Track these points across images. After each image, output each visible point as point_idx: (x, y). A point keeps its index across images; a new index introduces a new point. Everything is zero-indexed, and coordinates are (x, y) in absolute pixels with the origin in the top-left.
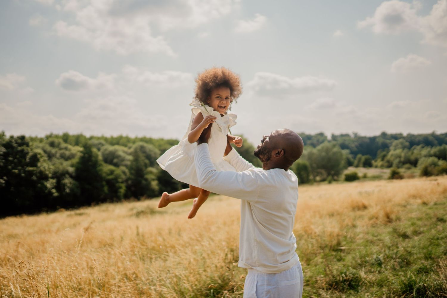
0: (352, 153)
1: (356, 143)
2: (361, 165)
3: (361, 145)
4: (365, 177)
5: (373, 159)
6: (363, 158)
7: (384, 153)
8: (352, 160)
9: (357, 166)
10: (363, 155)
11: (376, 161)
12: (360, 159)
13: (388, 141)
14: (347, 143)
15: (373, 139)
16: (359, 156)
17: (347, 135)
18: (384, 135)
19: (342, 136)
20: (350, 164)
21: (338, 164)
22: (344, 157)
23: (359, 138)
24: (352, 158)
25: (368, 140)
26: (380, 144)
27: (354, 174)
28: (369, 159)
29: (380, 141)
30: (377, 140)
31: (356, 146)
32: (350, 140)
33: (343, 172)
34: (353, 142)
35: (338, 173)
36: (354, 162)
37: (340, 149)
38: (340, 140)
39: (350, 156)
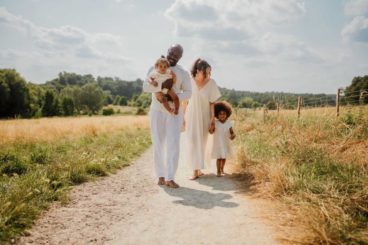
0: (113, 93)
1: (117, 86)
2: (119, 104)
3: (120, 88)
4: (119, 112)
5: (128, 99)
6: (121, 98)
7: (137, 95)
8: (112, 99)
9: (116, 104)
10: (121, 95)
11: (130, 101)
12: (118, 98)
14: (109, 85)
15: (130, 84)
16: (118, 96)
17: (111, 79)
18: (139, 80)
19: (106, 79)
20: (110, 102)
21: (99, 102)
22: (106, 96)
23: (120, 82)
24: (112, 97)
25: (126, 85)
26: (135, 88)
27: (110, 110)
28: (125, 99)
29: (135, 87)
30: (133, 85)
31: (117, 88)
32: (112, 83)
33: (102, 108)
34: (115, 84)
35: (98, 109)
36: (113, 101)
37: (101, 90)
38: (104, 83)
39: (111, 96)
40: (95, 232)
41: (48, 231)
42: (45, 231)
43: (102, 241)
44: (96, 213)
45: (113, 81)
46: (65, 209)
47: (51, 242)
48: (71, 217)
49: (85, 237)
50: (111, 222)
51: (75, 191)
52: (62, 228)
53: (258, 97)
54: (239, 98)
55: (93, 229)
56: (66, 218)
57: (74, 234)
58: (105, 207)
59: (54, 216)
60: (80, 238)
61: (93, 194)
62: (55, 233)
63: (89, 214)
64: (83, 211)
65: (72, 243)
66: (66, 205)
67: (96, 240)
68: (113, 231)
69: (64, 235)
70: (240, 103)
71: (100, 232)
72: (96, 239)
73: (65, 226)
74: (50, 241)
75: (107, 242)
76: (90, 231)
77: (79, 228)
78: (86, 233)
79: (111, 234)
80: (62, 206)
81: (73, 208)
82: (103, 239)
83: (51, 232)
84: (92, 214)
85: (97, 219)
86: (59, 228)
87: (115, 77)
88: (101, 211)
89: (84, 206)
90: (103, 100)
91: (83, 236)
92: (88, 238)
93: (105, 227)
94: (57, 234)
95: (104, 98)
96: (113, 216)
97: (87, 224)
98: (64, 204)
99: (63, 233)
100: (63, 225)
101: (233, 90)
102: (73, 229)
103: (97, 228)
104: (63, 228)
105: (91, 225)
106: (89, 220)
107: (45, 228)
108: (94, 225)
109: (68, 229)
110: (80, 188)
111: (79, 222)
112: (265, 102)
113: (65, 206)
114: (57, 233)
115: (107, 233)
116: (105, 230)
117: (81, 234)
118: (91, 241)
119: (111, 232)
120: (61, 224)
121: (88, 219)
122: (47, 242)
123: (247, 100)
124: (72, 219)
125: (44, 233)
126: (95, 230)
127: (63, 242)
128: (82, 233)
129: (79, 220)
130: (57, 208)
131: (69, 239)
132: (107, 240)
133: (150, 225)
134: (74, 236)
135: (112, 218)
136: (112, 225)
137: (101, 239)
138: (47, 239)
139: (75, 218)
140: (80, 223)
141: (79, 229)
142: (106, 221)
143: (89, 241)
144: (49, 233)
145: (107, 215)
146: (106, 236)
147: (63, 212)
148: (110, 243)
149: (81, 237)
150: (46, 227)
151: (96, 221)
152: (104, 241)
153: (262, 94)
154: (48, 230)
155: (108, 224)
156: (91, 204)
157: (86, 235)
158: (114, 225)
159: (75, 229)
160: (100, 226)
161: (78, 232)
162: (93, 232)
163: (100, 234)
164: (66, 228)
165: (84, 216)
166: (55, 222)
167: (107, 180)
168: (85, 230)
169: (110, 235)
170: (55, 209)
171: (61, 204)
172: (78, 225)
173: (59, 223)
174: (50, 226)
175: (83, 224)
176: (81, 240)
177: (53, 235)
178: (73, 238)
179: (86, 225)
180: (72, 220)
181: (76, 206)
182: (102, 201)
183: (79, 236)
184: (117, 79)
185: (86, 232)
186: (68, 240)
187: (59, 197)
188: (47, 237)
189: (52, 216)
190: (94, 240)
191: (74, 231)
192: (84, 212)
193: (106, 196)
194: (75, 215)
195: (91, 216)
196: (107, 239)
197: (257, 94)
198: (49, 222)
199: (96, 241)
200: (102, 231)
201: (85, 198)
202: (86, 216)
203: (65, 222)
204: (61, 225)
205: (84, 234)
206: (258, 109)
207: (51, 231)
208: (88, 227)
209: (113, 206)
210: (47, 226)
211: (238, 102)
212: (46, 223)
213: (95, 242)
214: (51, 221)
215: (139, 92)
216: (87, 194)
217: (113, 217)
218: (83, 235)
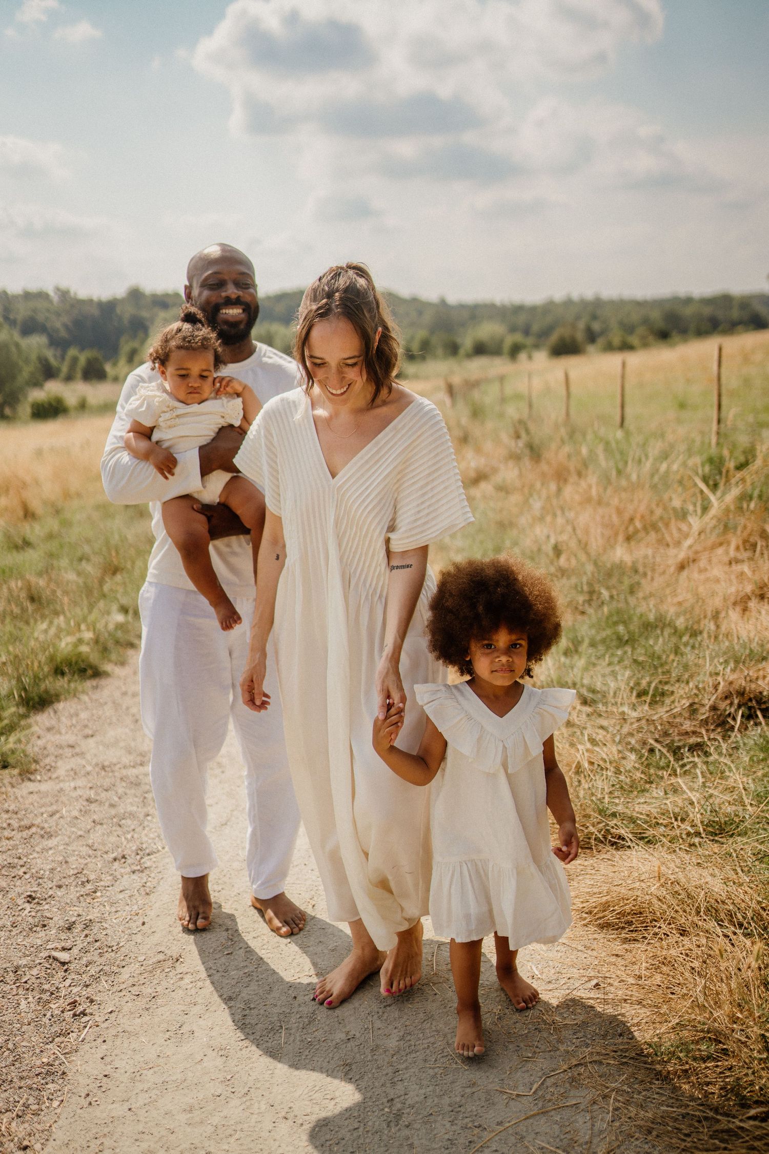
0: (56, 342)
1: (65, 319)
2: (79, 374)
3: (78, 323)
4: (83, 406)
5: (107, 358)
6: (83, 359)
7: (135, 344)
8: (53, 362)
9: (69, 378)
10: (82, 349)
11: (115, 364)
12: (75, 360)
13: (145, 314)
14: (40, 318)
15: (108, 308)
16: (72, 352)
17: (42, 296)
18: (135, 294)
19: (27, 296)
20: (49, 373)
21: (13, 378)
22: (34, 357)
23: (72, 306)
24: (55, 356)
25: (96, 312)
26: (126, 321)
27: (54, 404)
28: (96, 359)
29: (126, 317)
30: (118, 310)
31: (66, 326)
32: (48, 310)
33: (26, 397)
34: (58, 315)
35: (13, 399)
36: (59, 370)
37: (17, 336)
38: (22, 312)
39: (50, 354)
40: (118, 838)
41: (15, 847)
42: (10, 848)
43: (138, 857)
44: (106, 790)
45: (51, 302)
46: (31, 786)
47: (34, 871)
48: (54, 807)
49: (99, 853)
50: (145, 810)
51: (40, 732)
52: (42, 837)
53: (522, 319)
54: (463, 325)
55: (111, 832)
56: (43, 810)
57: (74, 848)
58: (124, 772)
59: (16, 809)
60: (89, 856)
61: (86, 737)
62: (34, 851)
63: (92, 794)
64: (75, 788)
65: (76, 868)
66: (32, 777)
67: (124, 857)
68: (155, 832)
69: (54, 853)
70: (467, 343)
71: (129, 836)
72: (125, 853)
73: (48, 830)
74: (29, 869)
75: (149, 857)
76: (105, 836)
77: (80, 833)
78: (99, 843)
79: (153, 839)
80: (23, 780)
81: (50, 783)
82: (139, 852)
83: (24, 849)
84: (97, 794)
85: (112, 806)
86: (37, 837)
87: (58, 289)
88: (118, 783)
89: (72, 773)
90: (26, 373)
91: (95, 850)
92: (106, 853)
93: (135, 822)
94: (38, 853)
95: (27, 361)
96: (146, 793)
97: (94, 822)
98: (26, 774)
99: (51, 849)
100: (43, 828)
101: (443, 302)
102: (70, 837)
103: (118, 828)
104: (46, 836)
105: (103, 822)
106: (96, 809)
107: (7, 842)
108: (110, 821)
109: (56, 837)
110: (47, 724)
111: (76, 818)
112: (545, 333)
113: (30, 780)
114: (37, 849)
115: (145, 839)
116: (137, 830)
117: (88, 845)
118: (115, 859)
119: (152, 836)
120: (38, 827)
121: (93, 807)
122: (25, 873)
123: (487, 330)
124: (58, 812)
125: (9, 852)
126: (115, 834)
127: (59, 869)
128: (90, 842)
129: (75, 813)
130: (13, 786)
131: (68, 859)
132: (149, 855)
133: (232, 811)
134: (76, 853)
135: (145, 798)
136: (149, 818)
137: (133, 854)
138: (22, 866)
139: (64, 809)
140: (79, 821)
141: (81, 836)
142: (135, 808)
143: (111, 859)
144: (20, 851)
145: (133, 791)
146: (144, 846)
147: (32, 795)
148: (155, 859)
149: (91, 852)
150: (8, 839)
151: (113, 812)
152: (142, 858)
153: (533, 310)
154: (17, 845)
155: (141, 816)
156: (89, 768)
157: (101, 847)
158: (153, 818)
159: (73, 836)
160: (123, 822)
161: (81, 843)
162: (113, 839)
163: (128, 841)
164: (51, 836)
165: (80, 800)
166: (22, 823)
167: (108, 689)
168: (95, 837)
169: (150, 841)
170: (9, 789)
171: (20, 774)
172: (74, 826)
173: (33, 825)
174: (18, 836)
175: (85, 823)
176: (94, 861)
177: (31, 854)
178: (74, 858)
179: (93, 824)
180: (58, 815)
181: (54, 776)
182: (111, 756)
183: (85, 850)
184: (64, 294)
185: (99, 840)
186: (66, 862)
187: (11, 760)
188: (21, 862)
189: (11, 809)
190: (120, 856)
191: (71, 840)
192: (79, 792)
193: (117, 741)
194: (60, 800)
195: (98, 798)
196: (147, 851)
197: (518, 309)
198: (9, 825)
199: (126, 858)
200: (132, 833)
201: (68, 752)
202: (87, 800)
203: (46, 821)
204: (39, 830)
205: (96, 845)
206: (523, 356)
207: (23, 846)
208: (99, 826)
209: (141, 768)
210: (10, 836)
211: (459, 340)
212: (5, 829)
213: (123, 860)
214: (15, 824)
215: (141, 334)
216: (70, 738)
217: (146, 795)
218: (94, 848)
